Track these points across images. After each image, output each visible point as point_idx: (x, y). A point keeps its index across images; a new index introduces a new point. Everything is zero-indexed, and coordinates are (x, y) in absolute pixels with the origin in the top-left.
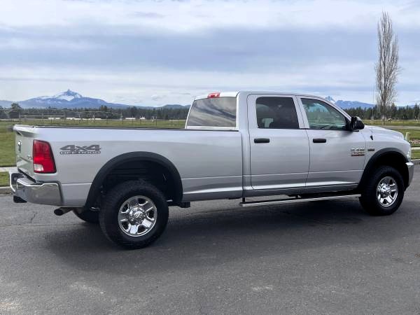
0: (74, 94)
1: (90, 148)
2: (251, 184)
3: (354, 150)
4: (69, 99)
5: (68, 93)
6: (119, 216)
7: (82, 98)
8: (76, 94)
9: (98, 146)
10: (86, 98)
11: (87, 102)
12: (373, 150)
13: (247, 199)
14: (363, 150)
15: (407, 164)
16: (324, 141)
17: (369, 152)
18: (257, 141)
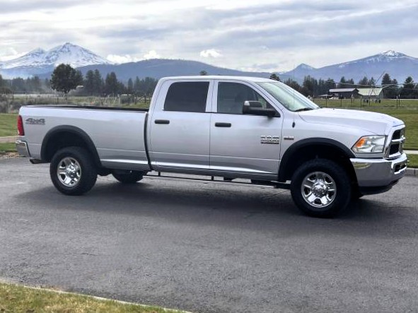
1: (39, 121)
2: (155, 160)
3: (264, 138)
6: (58, 169)
9: (43, 120)
12: (293, 139)
13: (163, 174)
14: (278, 138)
15: (352, 160)
16: (229, 125)
17: (287, 141)
18: (157, 122)
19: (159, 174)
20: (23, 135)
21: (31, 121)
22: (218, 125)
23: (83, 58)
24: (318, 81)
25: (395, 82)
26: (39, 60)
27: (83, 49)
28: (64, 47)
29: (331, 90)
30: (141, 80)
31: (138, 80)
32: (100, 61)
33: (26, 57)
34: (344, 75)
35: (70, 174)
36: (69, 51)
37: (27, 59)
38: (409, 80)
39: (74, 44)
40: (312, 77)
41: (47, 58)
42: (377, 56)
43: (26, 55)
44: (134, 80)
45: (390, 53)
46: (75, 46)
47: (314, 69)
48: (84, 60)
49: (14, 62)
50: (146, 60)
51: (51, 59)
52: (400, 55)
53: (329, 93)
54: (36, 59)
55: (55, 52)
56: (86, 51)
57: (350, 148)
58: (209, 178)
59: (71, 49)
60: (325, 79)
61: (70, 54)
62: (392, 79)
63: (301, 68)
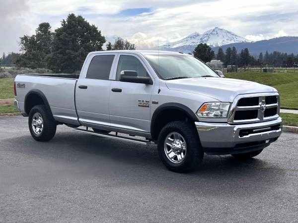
1: (22, 85)
3: (140, 101)
6: (33, 121)
9: (24, 84)
14: (148, 102)
15: (196, 123)
16: (120, 91)
18: (80, 87)
20: (16, 95)
21: (19, 85)
23: (227, 38)
26: (196, 41)
27: (227, 31)
28: (214, 30)
30: (269, 53)
31: (267, 53)
32: (240, 40)
33: (186, 39)
36: (217, 33)
37: (187, 40)
39: (221, 28)
41: (201, 39)
43: (187, 38)
44: (264, 54)
46: (221, 30)
48: (228, 39)
49: (178, 43)
50: (277, 38)
51: (204, 40)
54: (194, 40)
55: (207, 34)
56: (229, 32)
57: (195, 113)
59: (219, 32)
61: (218, 36)
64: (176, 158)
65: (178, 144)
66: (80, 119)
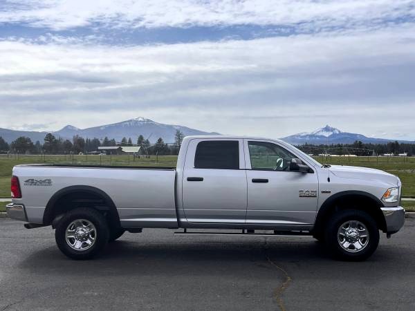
0: (332, 130)
1: (44, 181)
2: (185, 217)
3: (302, 191)
4: (327, 134)
5: (327, 129)
6: (66, 233)
7: (340, 134)
8: (334, 129)
9: (49, 180)
10: (345, 134)
11: (346, 138)
13: (188, 230)
14: (315, 192)
15: (382, 209)
16: (266, 181)
17: (324, 194)
18: (189, 179)
19: (185, 230)
20: (20, 197)
21: (31, 182)
22: (254, 181)
24: (85, 140)
25: (147, 142)
29: (99, 148)
34: (107, 136)
35: (81, 238)
38: (160, 140)
40: (80, 136)
42: (131, 121)
45: (140, 119)
47: (79, 130)
52: (148, 120)
53: (98, 150)
57: (380, 199)
58: (241, 231)
60: (92, 138)
62: (145, 138)
63: (68, 129)
64: (352, 247)
65: (352, 232)
66: (183, 220)
